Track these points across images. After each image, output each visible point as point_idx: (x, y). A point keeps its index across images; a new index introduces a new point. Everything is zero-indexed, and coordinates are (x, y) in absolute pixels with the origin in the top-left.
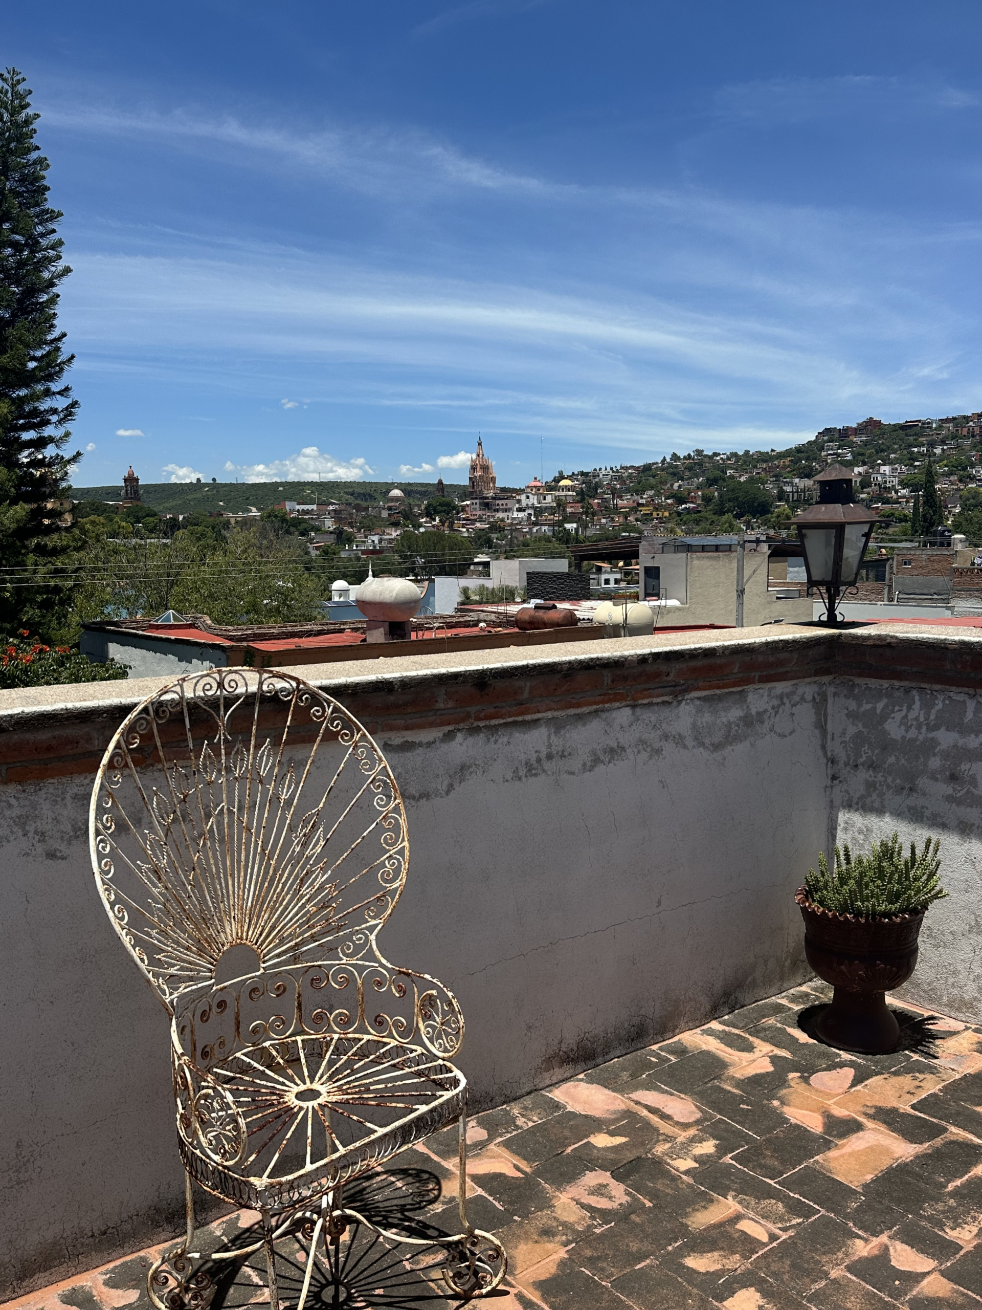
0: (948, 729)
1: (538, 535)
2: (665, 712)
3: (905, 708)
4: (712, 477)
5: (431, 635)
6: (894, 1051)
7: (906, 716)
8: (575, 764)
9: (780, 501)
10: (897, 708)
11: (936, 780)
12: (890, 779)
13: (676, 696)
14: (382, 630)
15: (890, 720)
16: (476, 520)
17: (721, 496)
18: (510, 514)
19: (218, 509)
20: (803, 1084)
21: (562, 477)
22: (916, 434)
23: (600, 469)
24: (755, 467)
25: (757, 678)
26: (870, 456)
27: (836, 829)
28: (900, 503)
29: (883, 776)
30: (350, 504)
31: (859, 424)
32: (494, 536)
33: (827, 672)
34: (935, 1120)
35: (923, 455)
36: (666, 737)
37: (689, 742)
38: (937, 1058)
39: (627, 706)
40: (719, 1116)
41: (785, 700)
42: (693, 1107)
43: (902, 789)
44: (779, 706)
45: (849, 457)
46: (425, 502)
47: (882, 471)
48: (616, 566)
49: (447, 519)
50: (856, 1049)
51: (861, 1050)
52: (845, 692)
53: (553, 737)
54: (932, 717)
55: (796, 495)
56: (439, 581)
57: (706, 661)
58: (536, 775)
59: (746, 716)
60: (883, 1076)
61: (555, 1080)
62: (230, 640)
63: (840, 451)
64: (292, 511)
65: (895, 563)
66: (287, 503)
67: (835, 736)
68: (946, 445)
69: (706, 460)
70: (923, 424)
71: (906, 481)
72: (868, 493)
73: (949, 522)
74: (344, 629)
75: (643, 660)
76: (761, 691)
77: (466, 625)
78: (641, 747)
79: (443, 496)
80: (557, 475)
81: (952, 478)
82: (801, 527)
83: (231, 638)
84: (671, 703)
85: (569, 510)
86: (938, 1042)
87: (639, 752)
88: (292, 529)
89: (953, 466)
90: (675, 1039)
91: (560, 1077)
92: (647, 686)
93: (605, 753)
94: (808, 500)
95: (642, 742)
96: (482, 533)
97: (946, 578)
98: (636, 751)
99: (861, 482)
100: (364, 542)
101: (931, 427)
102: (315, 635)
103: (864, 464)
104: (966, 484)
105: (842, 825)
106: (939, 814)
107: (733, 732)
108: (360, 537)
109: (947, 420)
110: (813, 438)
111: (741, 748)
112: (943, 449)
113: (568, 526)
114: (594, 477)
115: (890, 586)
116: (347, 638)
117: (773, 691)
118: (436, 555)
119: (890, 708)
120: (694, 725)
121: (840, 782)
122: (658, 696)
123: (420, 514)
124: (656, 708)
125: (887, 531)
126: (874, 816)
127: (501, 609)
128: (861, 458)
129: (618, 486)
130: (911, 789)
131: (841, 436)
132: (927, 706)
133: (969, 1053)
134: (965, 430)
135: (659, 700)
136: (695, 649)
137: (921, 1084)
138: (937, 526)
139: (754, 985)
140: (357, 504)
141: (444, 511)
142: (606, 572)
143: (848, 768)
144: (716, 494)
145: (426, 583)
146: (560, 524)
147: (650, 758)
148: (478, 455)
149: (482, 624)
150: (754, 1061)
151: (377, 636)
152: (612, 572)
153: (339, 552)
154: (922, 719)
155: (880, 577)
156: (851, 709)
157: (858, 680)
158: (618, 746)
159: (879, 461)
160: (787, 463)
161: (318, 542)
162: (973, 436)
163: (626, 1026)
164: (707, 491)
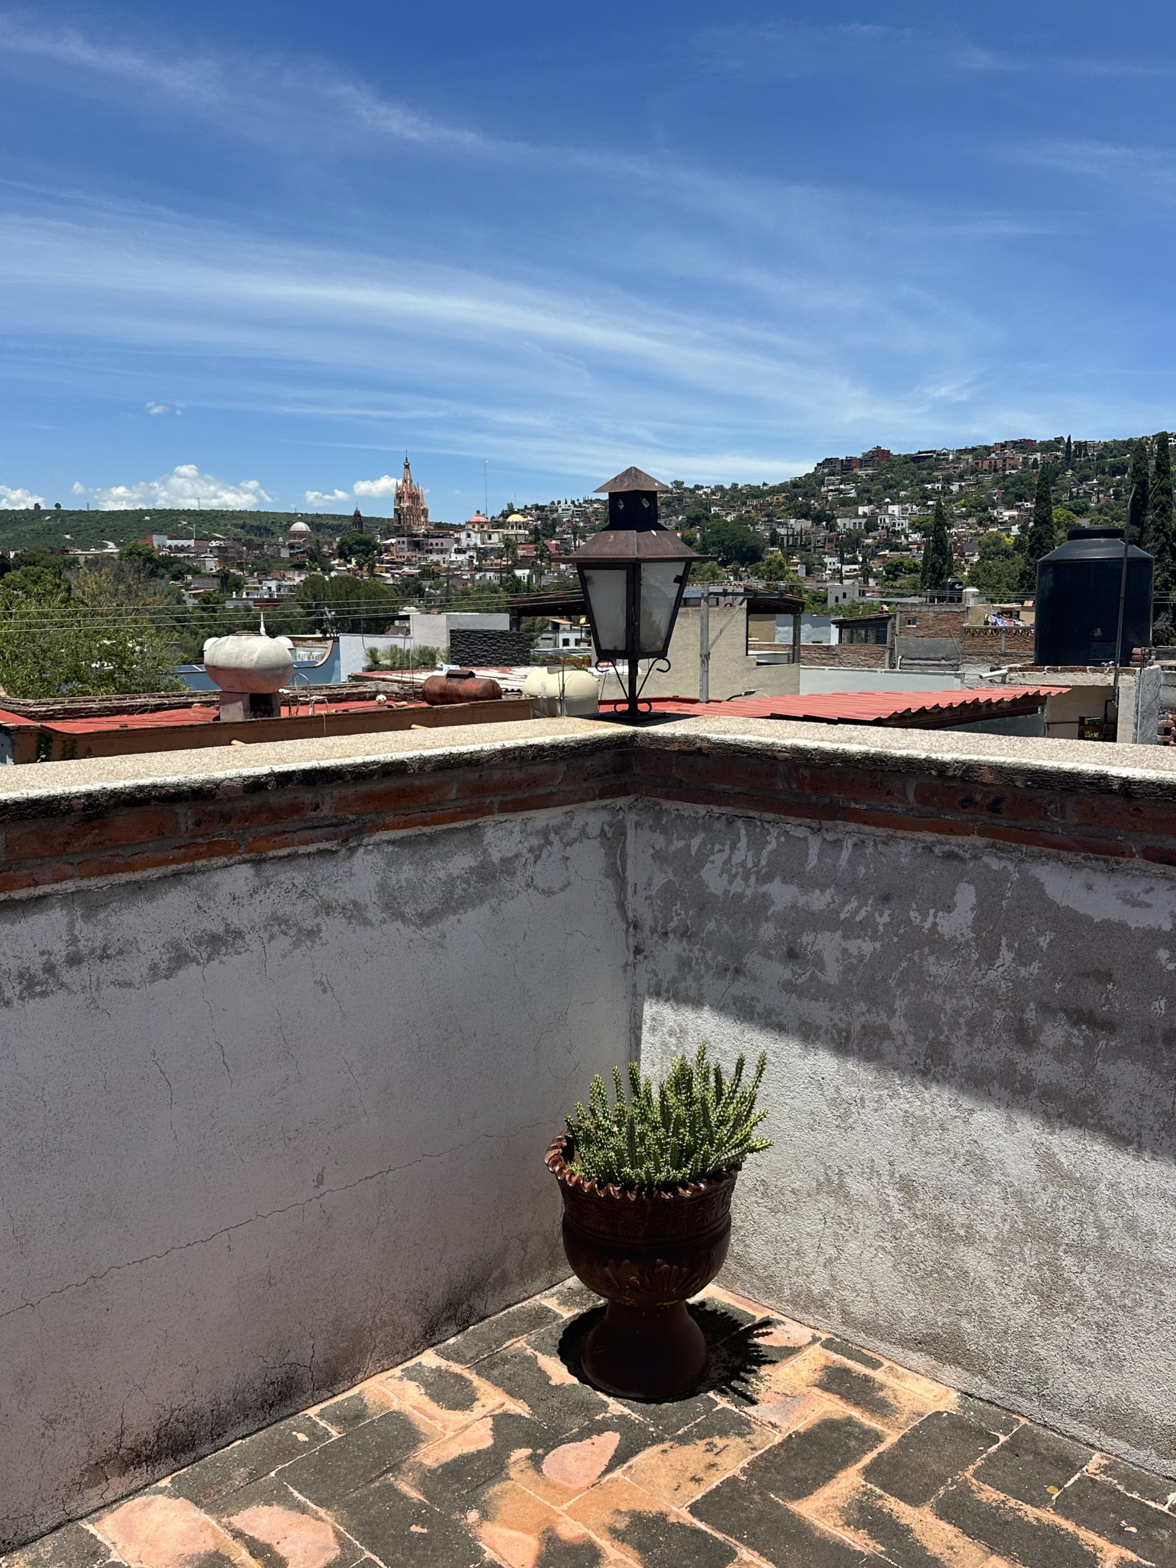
0: (784, 881)
1: (482, 583)
2: (326, 868)
3: (727, 847)
4: (693, 515)
5: (309, 711)
6: (692, 1393)
7: (730, 859)
8: (135, 968)
9: (772, 546)
10: (717, 847)
11: (770, 957)
12: (709, 955)
13: (346, 840)
14: (240, 704)
15: (708, 866)
16: (403, 564)
17: (703, 538)
18: (447, 557)
19: (63, 544)
20: (531, 1472)
21: (511, 511)
22: (930, 468)
23: (559, 502)
24: (744, 504)
25: (496, 806)
26: (877, 493)
27: (641, 1028)
28: (910, 550)
29: (700, 950)
30: (240, 540)
31: (865, 455)
32: (426, 584)
33: (622, 791)
34: (719, 1536)
35: (938, 493)
36: (327, 908)
37: (374, 913)
38: (754, 1402)
39: (245, 862)
40: (368, 1554)
41: (552, 837)
42: (331, 1535)
43: (726, 970)
44: (541, 848)
45: (853, 494)
46: (338, 539)
47: (890, 512)
48: (577, 623)
49: (366, 561)
50: (633, 1395)
51: (640, 1396)
52: (651, 822)
53: (79, 924)
54: (763, 862)
55: (791, 538)
56: (345, 640)
57: (391, 784)
58: (44, 994)
59: (482, 866)
60: (662, 1447)
61: (110, 1496)
62: (30, 718)
63: (842, 487)
64: (161, 547)
65: (897, 622)
66: (155, 537)
67: (638, 889)
68: (964, 480)
69: (687, 494)
70: (938, 455)
71: (917, 524)
72: (874, 538)
73: (966, 574)
74: (193, 703)
75: (255, 785)
76: (509, 825)
77: (361, 697)
78: (276, 929)
79: (361, 532)
80: (506, 508)
81: (970, 521)
82: (583, 566)
83: (31, 716)
84: (336, 852)
85: (520, 553)
86: (764, 1370)
87: (272, 937)
88: (162, 571)
89: (971, 506)
90: (355, 1391)
91: (122, 1491)
92: (279, 828)
93: (199, 944)
94: (805, 545)
95: (278, 920)
96: (411, 580)
97: (956, 640)
98: (266, 936)
99: (866, 524)
100: (257, 589)
101: (947, 459)
102: (152, 711)
103: (870, 502)
104: (986, 527)
105: (649, 1022)
106: (773, 1010)
107: (458, 892)
108: (252, 582)
109: (966, 451)
110: (812, 471)
111: (475, 917)
112: (960, 486)
113: (519, 573)
114: (552, 511)
115: (892, 650)
116: (196, 715)
117: (530, 824)
118: (349, 605)
119: (709, 846)
120: (383, 887)
121: (646, 957)
122: (306, 843)
123: (331, 555)
124: (305, 862)
125: (895, 583)
126: (689, 1009)
127: (407, 677)
128: (866, 495)
129: (581, 524)
130: (737, 971)
131: (843, 468)
132: (756, 845)
133: (805, 1390)
134: (986, 463)
135: (312, 848)
136: (365, 765)
137: (718, 1460)
138: (946, 578)
139: (503, 1281)
140: (250, 540)
141: (362, 551)
142: (564, 630)
143: (656, 937)
144: (698, 536)
145: (330, 642)
146: (510, 569)
147: (296, 945)
148: (405, 481)
149: (381, 697)
150: (467, 1427)
151: (234, 713)
152: (572, 630)
153: (224, 602)
154: (750, 865)
155: (881, 639)
156: (657, 847)
157: (667, 805)
158: (227, 931)
159: (887, 500)
160: (781, 500)
161: (196, 589)
162: (996, 471)
163: (257, 1385)
164: (687, 533)
